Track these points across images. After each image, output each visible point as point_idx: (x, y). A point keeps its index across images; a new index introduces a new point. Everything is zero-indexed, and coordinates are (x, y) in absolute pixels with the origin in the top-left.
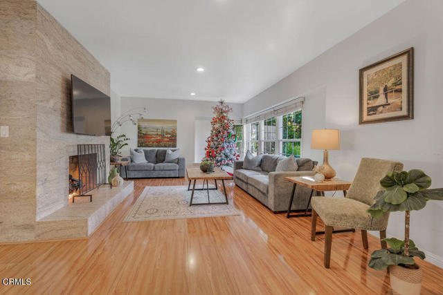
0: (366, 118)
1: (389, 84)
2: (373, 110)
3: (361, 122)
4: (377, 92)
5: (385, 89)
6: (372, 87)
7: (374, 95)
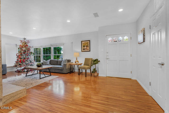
0: (83, 51)
1: (87, 45)
2: (84, 49)
3: (82, 51)
4: (85, 46)
5: (86, 46)
6: (84, 45)
7: (84, 46)
